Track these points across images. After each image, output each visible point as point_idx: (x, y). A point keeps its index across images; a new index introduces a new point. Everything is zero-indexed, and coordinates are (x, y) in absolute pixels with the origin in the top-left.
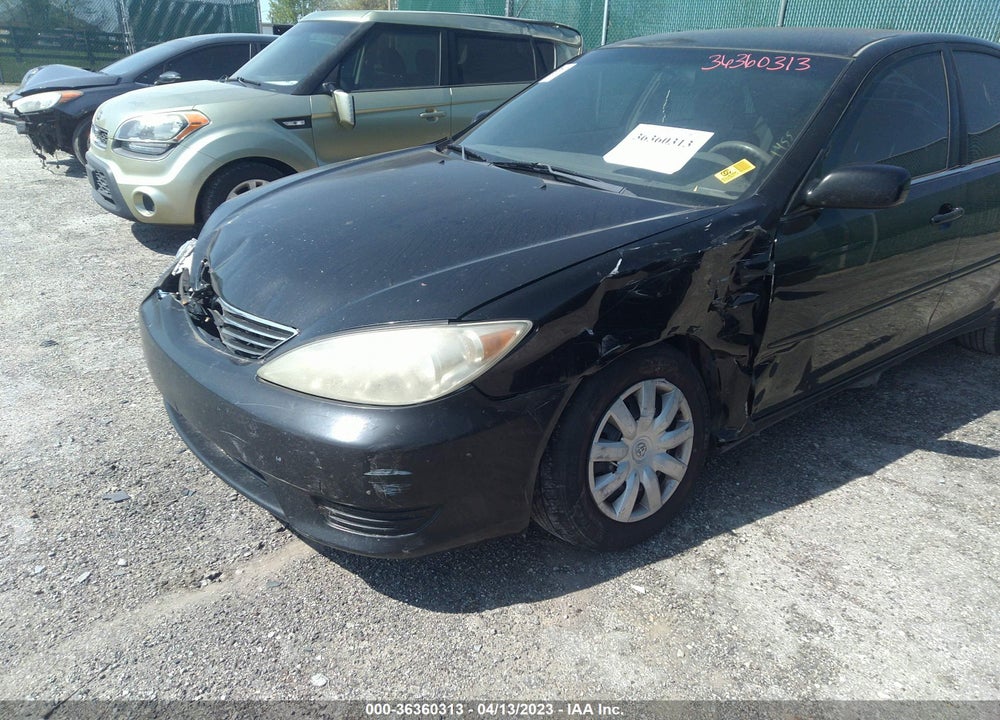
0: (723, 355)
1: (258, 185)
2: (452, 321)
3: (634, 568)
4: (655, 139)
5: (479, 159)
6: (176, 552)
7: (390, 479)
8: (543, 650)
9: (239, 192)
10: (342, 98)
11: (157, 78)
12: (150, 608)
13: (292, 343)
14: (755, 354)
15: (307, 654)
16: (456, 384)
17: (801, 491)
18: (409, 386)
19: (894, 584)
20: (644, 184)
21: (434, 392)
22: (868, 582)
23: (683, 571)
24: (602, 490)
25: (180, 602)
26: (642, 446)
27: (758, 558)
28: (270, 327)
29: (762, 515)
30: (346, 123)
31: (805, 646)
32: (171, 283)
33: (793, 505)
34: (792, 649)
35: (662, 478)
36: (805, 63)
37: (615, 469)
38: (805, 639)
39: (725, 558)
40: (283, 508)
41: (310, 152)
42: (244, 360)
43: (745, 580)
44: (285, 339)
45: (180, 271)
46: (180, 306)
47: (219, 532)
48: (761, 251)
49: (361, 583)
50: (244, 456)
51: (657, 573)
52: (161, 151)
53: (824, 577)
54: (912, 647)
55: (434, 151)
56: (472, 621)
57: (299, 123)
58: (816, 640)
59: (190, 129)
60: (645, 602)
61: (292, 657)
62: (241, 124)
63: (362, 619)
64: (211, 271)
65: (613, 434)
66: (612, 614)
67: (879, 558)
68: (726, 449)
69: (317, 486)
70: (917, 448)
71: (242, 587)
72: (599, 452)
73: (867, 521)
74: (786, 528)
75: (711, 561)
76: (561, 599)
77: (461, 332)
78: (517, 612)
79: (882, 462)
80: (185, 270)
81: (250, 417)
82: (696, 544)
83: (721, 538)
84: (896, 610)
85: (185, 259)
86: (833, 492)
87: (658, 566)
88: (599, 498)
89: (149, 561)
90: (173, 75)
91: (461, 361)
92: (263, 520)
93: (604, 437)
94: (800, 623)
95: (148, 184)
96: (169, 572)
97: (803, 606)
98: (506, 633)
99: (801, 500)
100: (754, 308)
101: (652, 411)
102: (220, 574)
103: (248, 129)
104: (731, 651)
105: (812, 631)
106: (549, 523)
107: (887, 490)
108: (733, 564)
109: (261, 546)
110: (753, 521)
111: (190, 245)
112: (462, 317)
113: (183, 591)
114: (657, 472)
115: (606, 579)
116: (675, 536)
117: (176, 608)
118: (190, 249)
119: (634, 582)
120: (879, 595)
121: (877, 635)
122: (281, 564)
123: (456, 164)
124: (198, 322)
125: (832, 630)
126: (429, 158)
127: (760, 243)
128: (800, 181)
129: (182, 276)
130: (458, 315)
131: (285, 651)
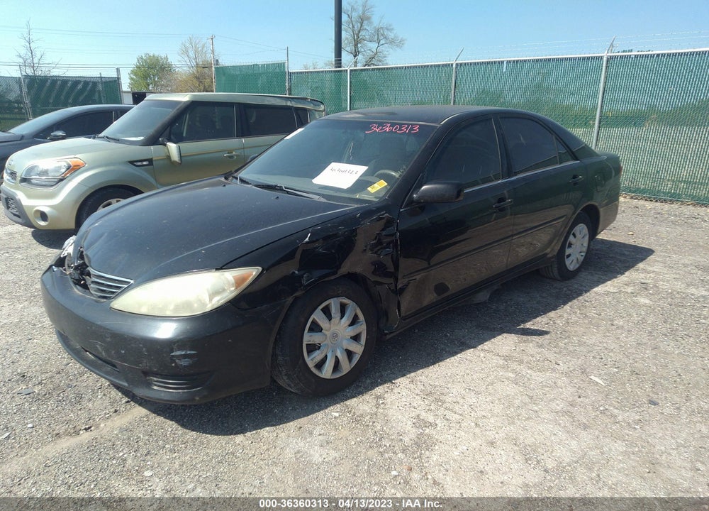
0: (381, 284)
1: (118, 201)
2: (217, 269)
3: (335, 404)
4: (339, 170)
5: (247, 183)
6: (65, 418)
7: (185, 356)
8: (278, 449)
9: (104, 207)
10: (172, 147)
11: (49, 135)
12: (48, 447)
13: (130, 287)
14: (397, 282)
15: (142, 462)
16: (222, 302)
17: (434, 357)
18: (196, 305)
19: (475, 401)
20: (332, 194)
21: (209, 307)
22: (461, 401)
23: (362, 404)
24: (312, 360)
25: (66, 443)
26: (335, 335)
27: (404, 394)
28: (118, 280)
29: (410, 372)
30: (175, 162)
31: (421, 434)
32: (60, 262)
33: (429, 366)
34: (413, 436)
35: (350, 354)
36: (416, 129)
37: (319, 348)
38: (421, 431)
39: (386, 396)
40: (127, 381)
41: (152, 180)
42: (103, 300)
43: (394, 405)
44: (126, 286)
45: (66, 254)
46: (66, 274)
47: (90, 405)
48: (391, 226)
49: (175, 425)
50: (104, 353)
51: (347, 406)
52: (53, 183)
53: (437, 400)
54: (477, 430)
55: (223, 179)
56: (239, 438)
57: (145, 163)
58: (427, 431)
59: (73, 169)
60: (338, 421)
61: (133, 464)
62: (106, 165)
63: (175, 443)
64: (84, 253)
65: (316, 328)
66: (318, 428)
67: (469, 389)
68: (388, 337)
69: (145, 364)
70: (504, 332)
71: (104, 432)
72: (308, 338)
73: (468, 371)
74: (423, 378)
75: (378, 397)
76: (292, 423)
77: (223, 275)
78: (266, 432)
79: (482, 341)
80: (69, 254)
81: (106, 329)
82: (371, 390)
83: (386, 385)
84: (473, 413)
85: (69, 247)
86: (452, 358)
87: (348, 402)
88: (311, 364)
89: (47, 424)
90: (60, 133)
91: (224, 290)
92: (118, 398)
93: (311, 330)
94: (420, 423)
95: (44, 205)
96: (61, 429)
97: (423, 415)
98: (258, 443)
99: (434, 363)
100: (392, 258)
101: (339, 314)
102: (91, 427)
103: (112, 168)
104: (380, 440)
105: (426, 426)
106: (283, 381)
107: (482, 355)
108: (389, 397)
109: (116, 411)
110: (405, 376)
111: (72, 240)
112: (224, 266)
113: (69, 437)
114: (346, 350)
115: (318, 411)
116: (361, 386)
117: (64, 446)
118: (72, 241)
119: (334, 411)
120: (466, 407)
121: (460, 426)
122: (128, 420)
123: (234, 186)
124: (77, 282)
125: (436, 425)
126: (219, 184)
127: (389, 223)
128: (410, 190)
129: (67, 258)
130: (221, 266)
131: (129, 461)
